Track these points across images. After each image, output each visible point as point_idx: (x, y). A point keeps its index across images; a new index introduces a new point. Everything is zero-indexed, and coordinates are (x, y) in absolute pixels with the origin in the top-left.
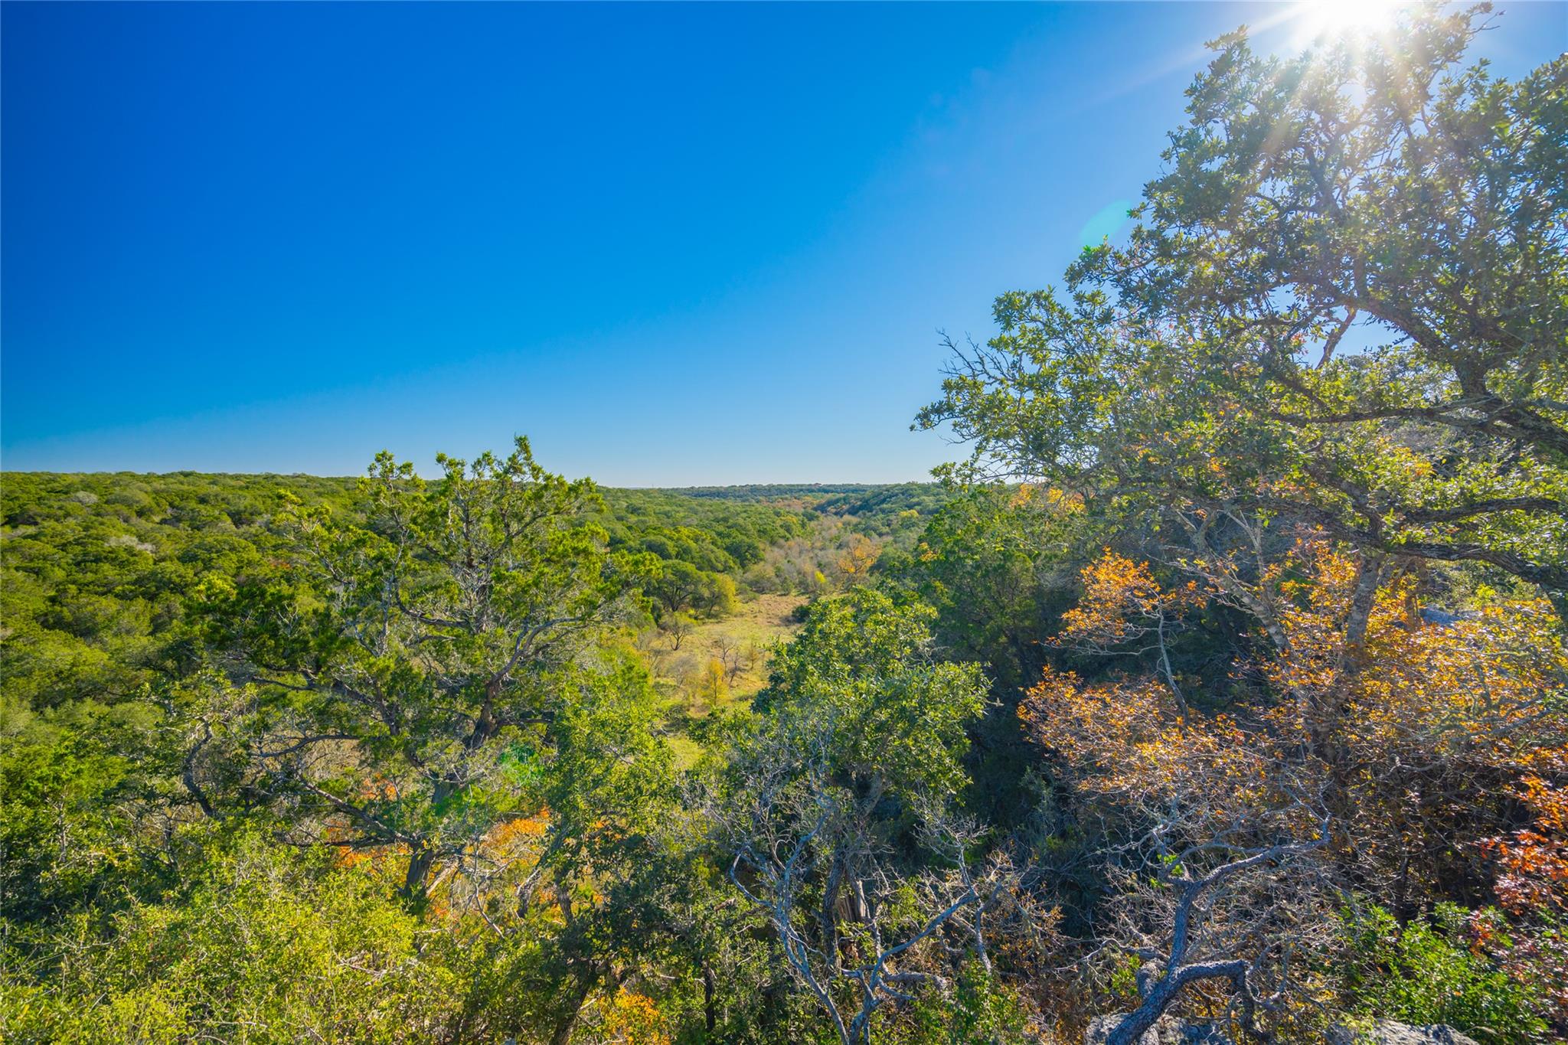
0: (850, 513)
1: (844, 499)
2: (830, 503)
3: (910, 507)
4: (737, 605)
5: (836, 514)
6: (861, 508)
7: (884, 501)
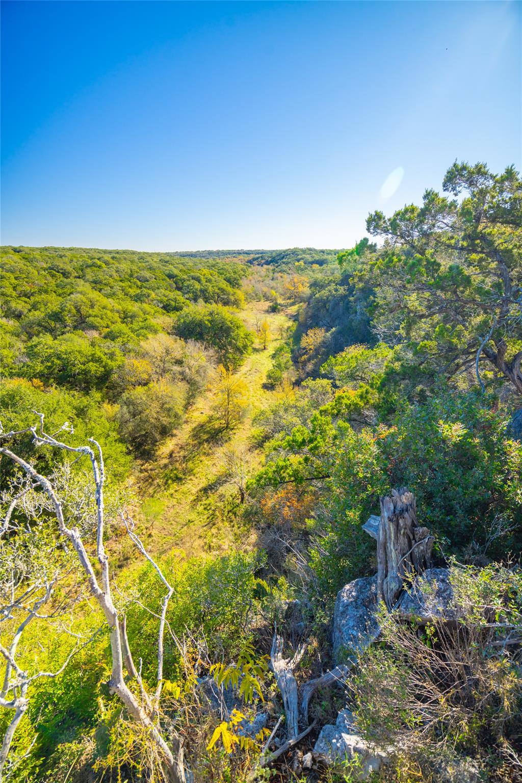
0: (266, 264)
1: (261, 257)
2: (254, 259)
3: (298, 261)
4: (243, 304)
5: (258, 265)
6: (271, 261)
7: (283, 258)
